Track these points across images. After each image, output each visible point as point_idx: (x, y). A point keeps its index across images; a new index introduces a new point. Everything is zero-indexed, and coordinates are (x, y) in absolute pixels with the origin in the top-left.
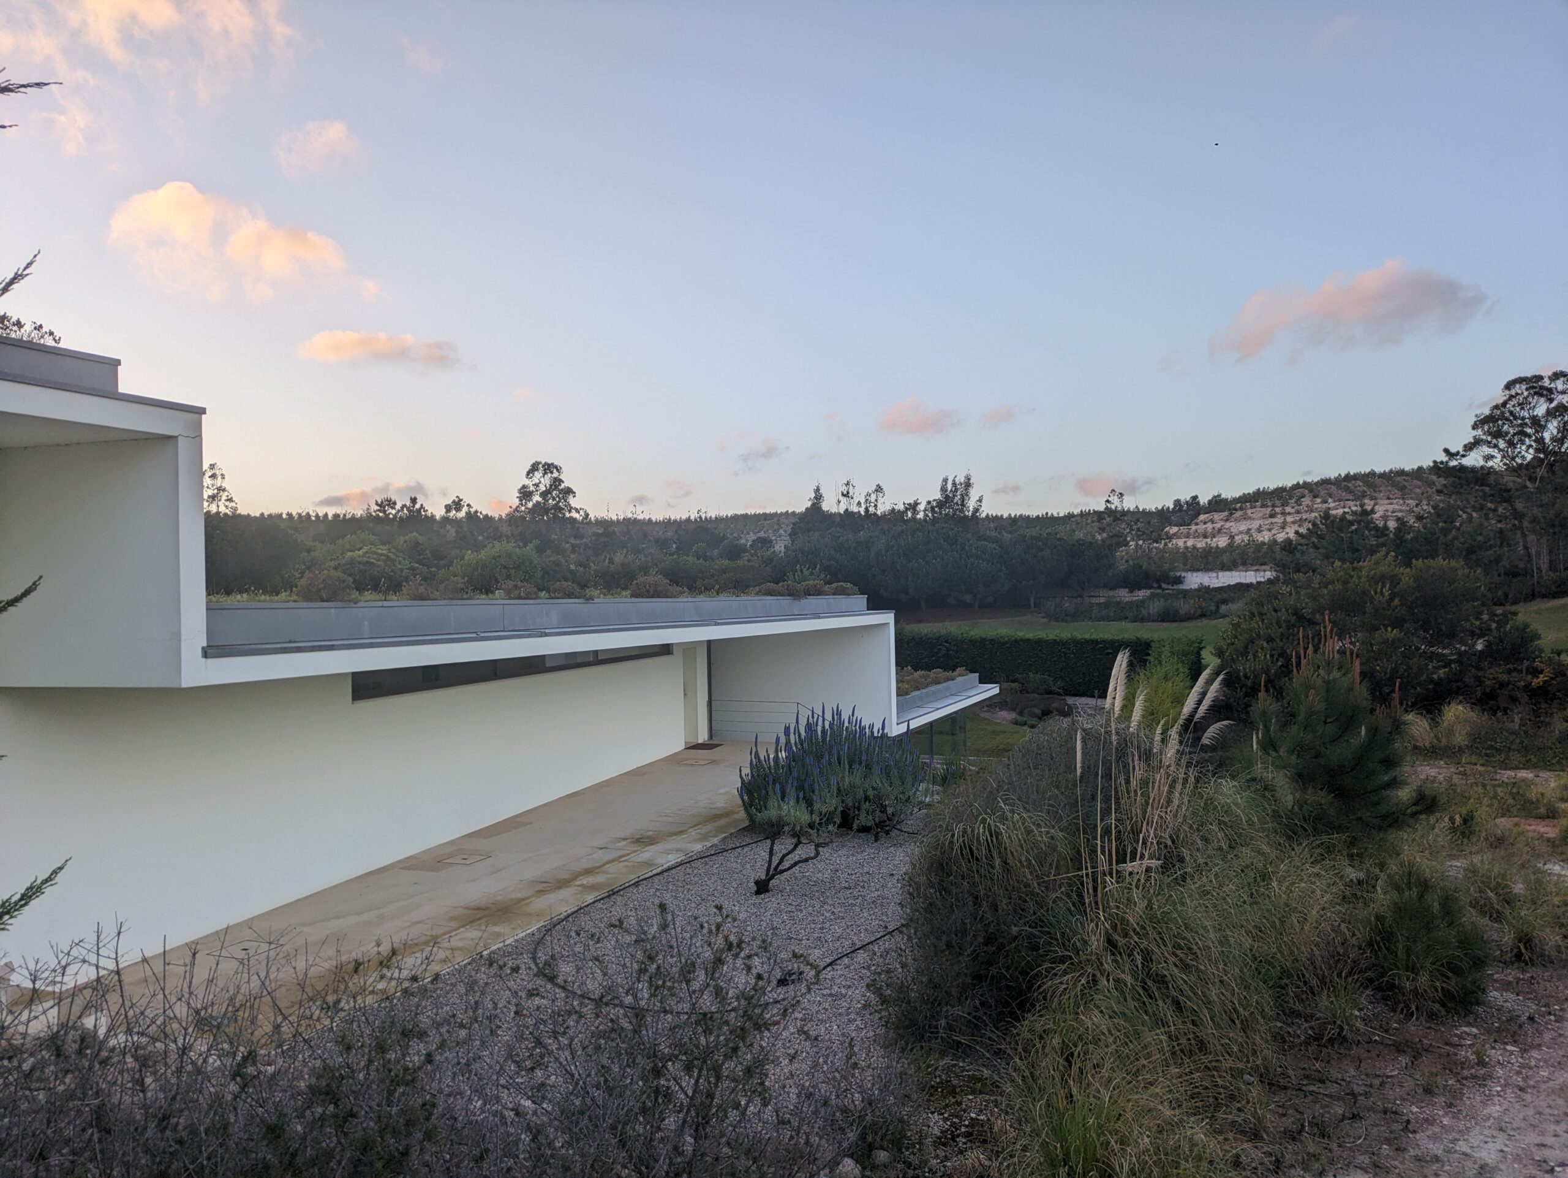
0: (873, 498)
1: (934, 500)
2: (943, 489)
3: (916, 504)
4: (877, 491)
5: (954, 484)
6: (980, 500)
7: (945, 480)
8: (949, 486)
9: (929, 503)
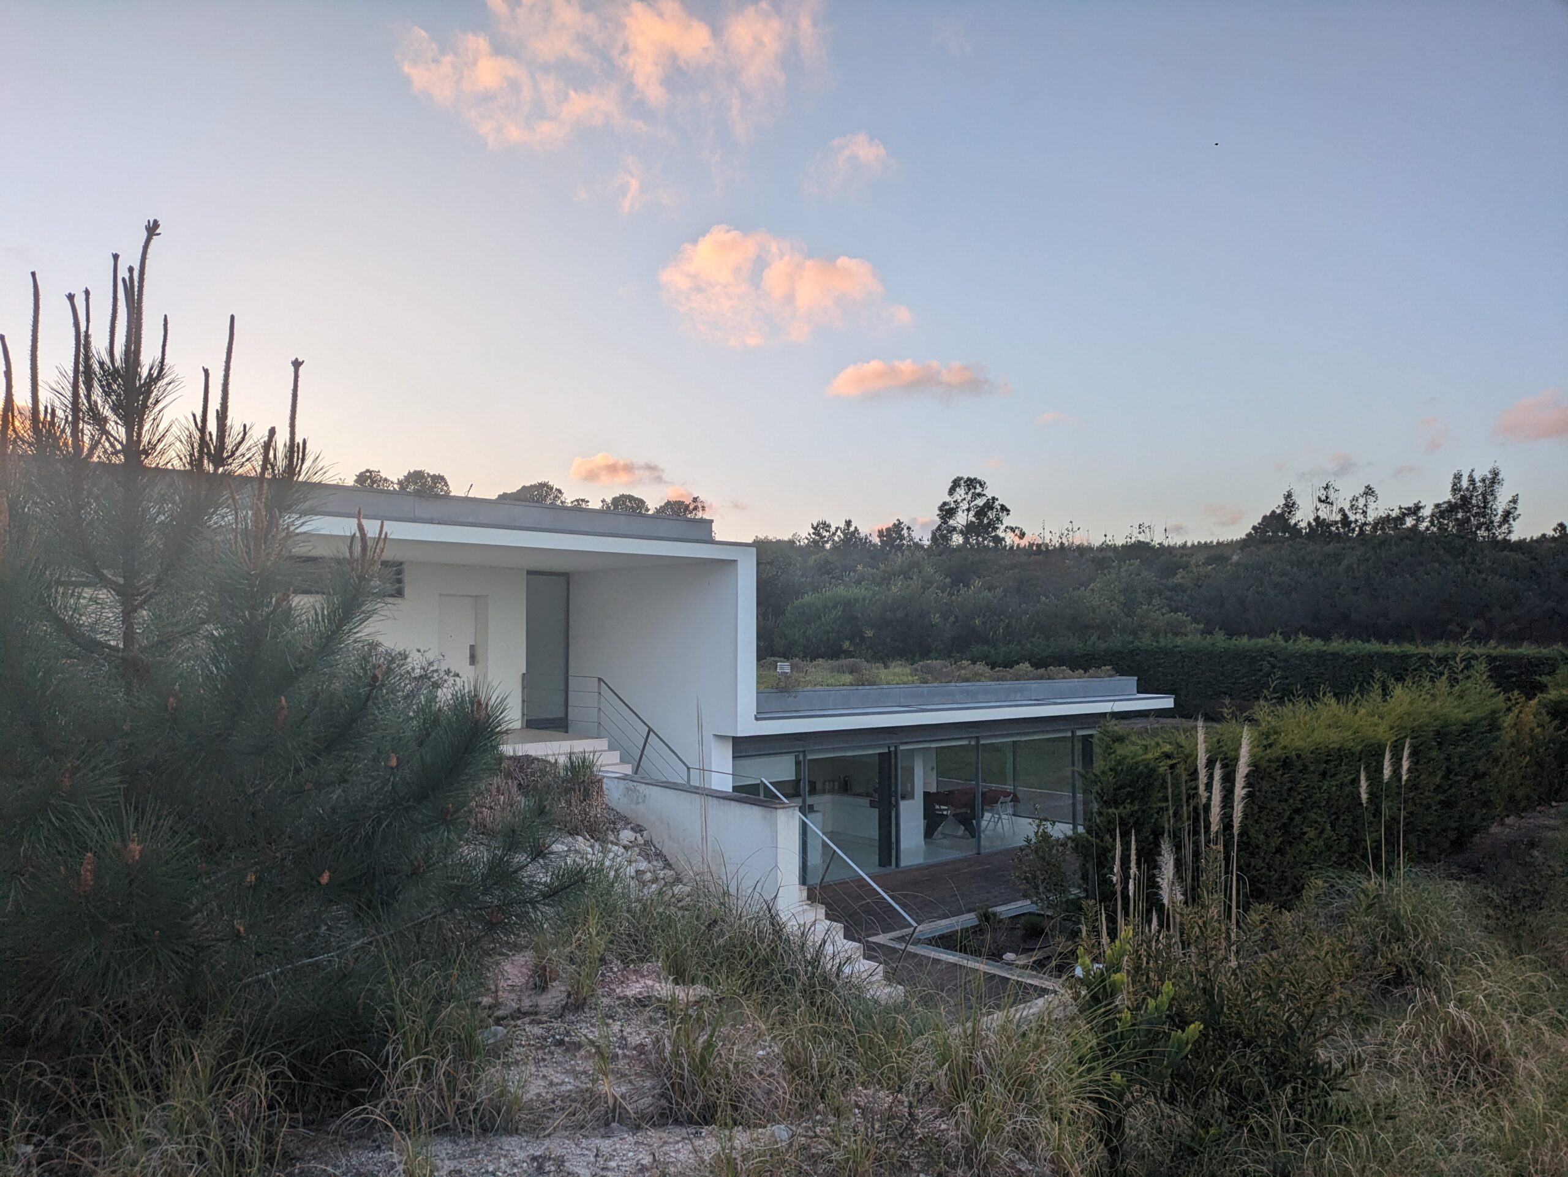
0: (1361, 502)
1: (1445, 503)
2: (1456, 489)
3: (1418, 508)
4: (1366, 493)
5: (1472, 480)
6: (1514, 501)
7: (1458, 477)
8: (1465, 483)
9: (1437, 506)
